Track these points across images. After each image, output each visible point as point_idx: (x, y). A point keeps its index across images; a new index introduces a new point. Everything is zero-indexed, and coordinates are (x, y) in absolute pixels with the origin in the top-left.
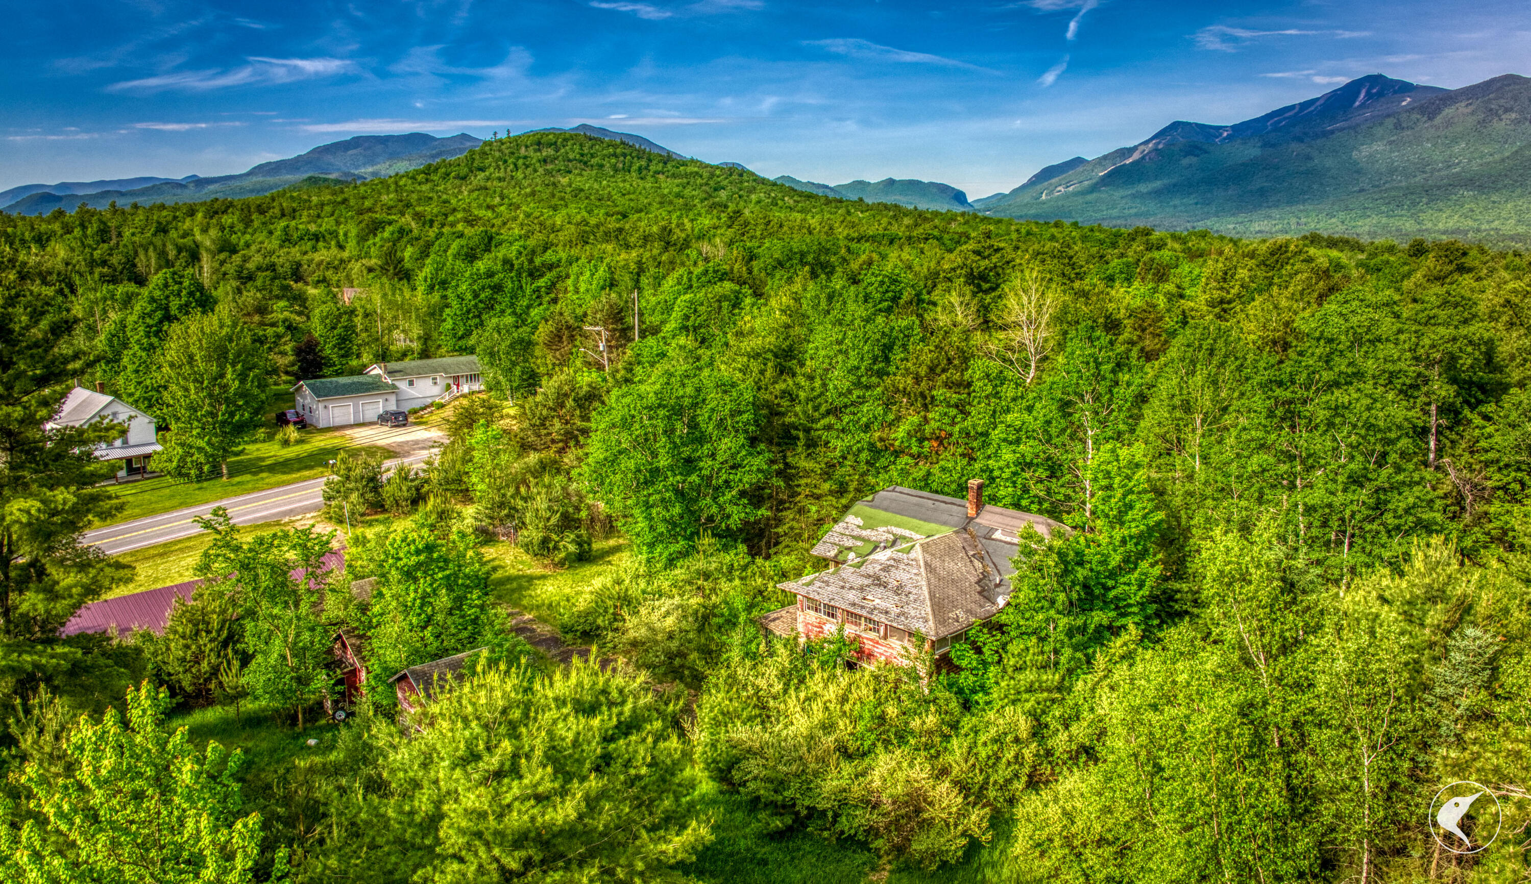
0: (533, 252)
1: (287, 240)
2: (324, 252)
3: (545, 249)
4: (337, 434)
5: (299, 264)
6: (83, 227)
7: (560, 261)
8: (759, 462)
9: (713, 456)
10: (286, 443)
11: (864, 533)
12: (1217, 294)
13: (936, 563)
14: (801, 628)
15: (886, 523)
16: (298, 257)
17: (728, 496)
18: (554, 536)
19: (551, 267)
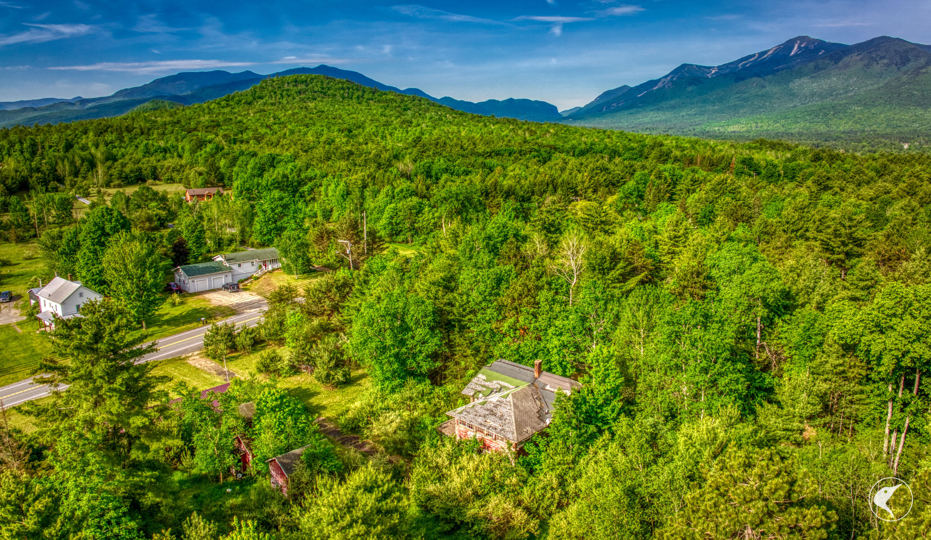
0: (300, 170)
1: (147, 152)
2: (170, 160)
3: (307, 168)
4: (200, 297)
5: (155, 168)
6: (21, 143)
7: (316, 175)
8: (436, 340)
9: (413, 337)
10: (174, 305)
11: (487, 384)
12: (672, 233)
13: (519, 403)
14: (457, 432)
15: (497, 379)
16: (155, 163)
17: (421, 358)
18: (332, 373)
19: (311, 179)
